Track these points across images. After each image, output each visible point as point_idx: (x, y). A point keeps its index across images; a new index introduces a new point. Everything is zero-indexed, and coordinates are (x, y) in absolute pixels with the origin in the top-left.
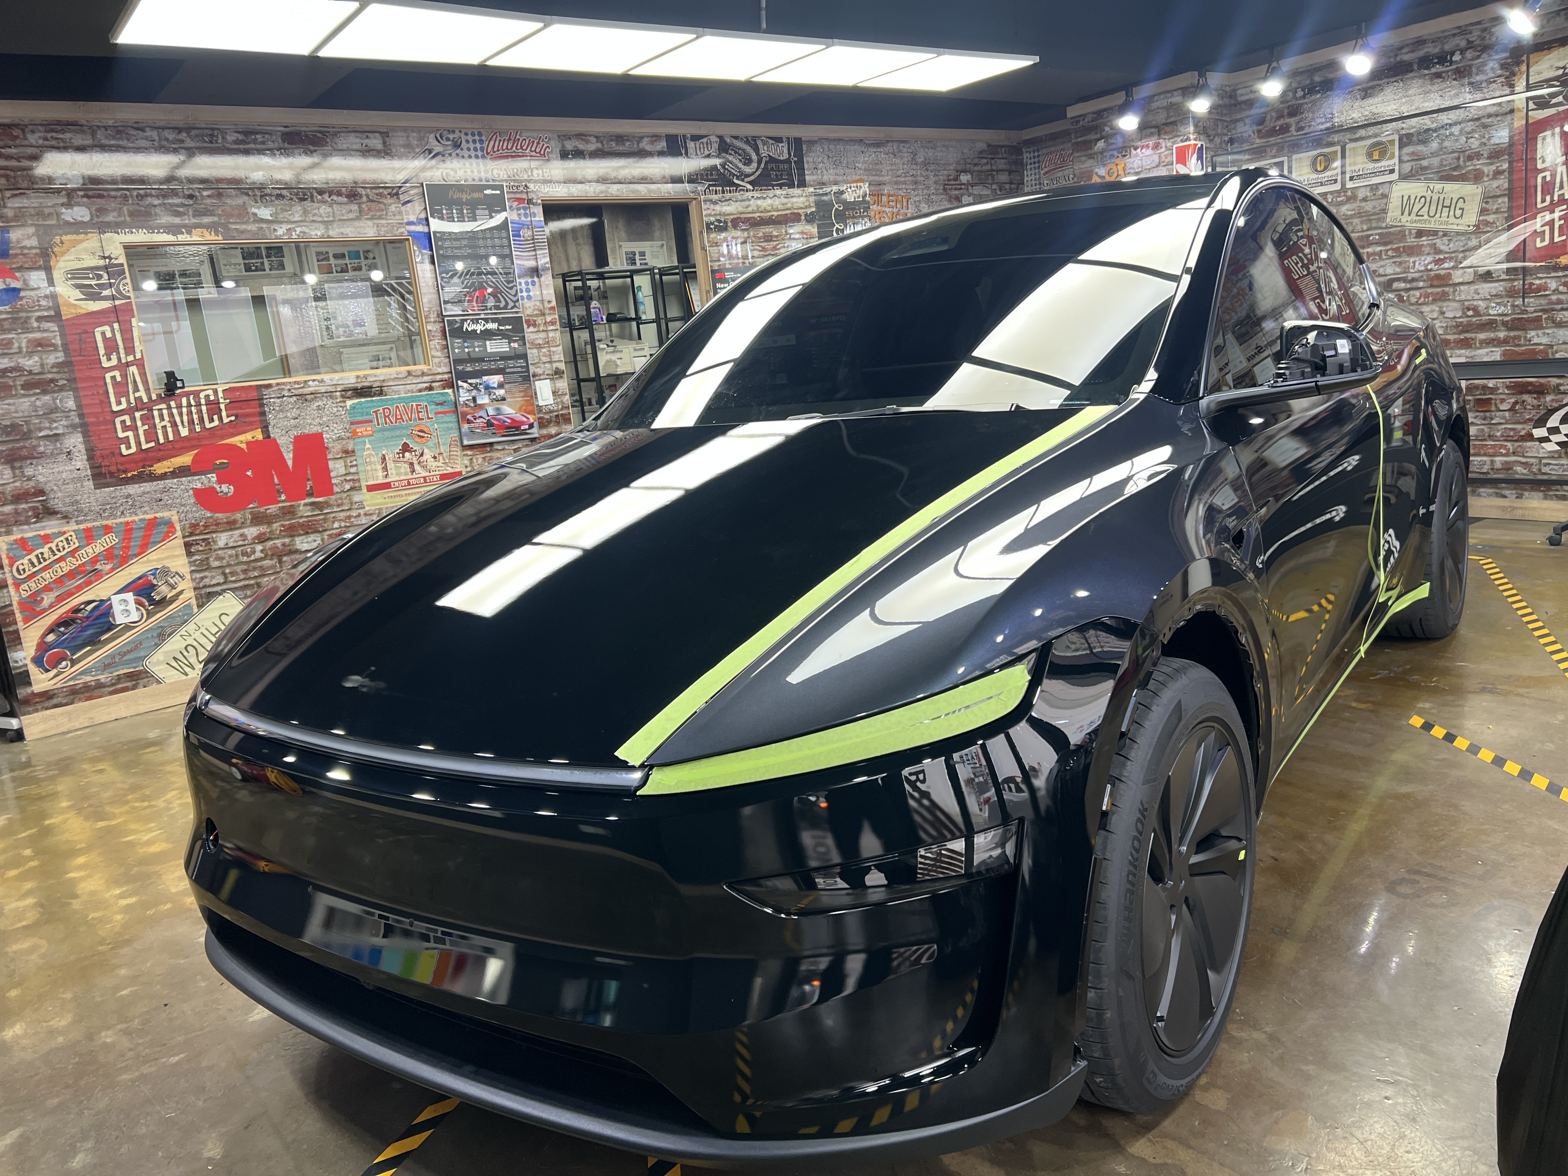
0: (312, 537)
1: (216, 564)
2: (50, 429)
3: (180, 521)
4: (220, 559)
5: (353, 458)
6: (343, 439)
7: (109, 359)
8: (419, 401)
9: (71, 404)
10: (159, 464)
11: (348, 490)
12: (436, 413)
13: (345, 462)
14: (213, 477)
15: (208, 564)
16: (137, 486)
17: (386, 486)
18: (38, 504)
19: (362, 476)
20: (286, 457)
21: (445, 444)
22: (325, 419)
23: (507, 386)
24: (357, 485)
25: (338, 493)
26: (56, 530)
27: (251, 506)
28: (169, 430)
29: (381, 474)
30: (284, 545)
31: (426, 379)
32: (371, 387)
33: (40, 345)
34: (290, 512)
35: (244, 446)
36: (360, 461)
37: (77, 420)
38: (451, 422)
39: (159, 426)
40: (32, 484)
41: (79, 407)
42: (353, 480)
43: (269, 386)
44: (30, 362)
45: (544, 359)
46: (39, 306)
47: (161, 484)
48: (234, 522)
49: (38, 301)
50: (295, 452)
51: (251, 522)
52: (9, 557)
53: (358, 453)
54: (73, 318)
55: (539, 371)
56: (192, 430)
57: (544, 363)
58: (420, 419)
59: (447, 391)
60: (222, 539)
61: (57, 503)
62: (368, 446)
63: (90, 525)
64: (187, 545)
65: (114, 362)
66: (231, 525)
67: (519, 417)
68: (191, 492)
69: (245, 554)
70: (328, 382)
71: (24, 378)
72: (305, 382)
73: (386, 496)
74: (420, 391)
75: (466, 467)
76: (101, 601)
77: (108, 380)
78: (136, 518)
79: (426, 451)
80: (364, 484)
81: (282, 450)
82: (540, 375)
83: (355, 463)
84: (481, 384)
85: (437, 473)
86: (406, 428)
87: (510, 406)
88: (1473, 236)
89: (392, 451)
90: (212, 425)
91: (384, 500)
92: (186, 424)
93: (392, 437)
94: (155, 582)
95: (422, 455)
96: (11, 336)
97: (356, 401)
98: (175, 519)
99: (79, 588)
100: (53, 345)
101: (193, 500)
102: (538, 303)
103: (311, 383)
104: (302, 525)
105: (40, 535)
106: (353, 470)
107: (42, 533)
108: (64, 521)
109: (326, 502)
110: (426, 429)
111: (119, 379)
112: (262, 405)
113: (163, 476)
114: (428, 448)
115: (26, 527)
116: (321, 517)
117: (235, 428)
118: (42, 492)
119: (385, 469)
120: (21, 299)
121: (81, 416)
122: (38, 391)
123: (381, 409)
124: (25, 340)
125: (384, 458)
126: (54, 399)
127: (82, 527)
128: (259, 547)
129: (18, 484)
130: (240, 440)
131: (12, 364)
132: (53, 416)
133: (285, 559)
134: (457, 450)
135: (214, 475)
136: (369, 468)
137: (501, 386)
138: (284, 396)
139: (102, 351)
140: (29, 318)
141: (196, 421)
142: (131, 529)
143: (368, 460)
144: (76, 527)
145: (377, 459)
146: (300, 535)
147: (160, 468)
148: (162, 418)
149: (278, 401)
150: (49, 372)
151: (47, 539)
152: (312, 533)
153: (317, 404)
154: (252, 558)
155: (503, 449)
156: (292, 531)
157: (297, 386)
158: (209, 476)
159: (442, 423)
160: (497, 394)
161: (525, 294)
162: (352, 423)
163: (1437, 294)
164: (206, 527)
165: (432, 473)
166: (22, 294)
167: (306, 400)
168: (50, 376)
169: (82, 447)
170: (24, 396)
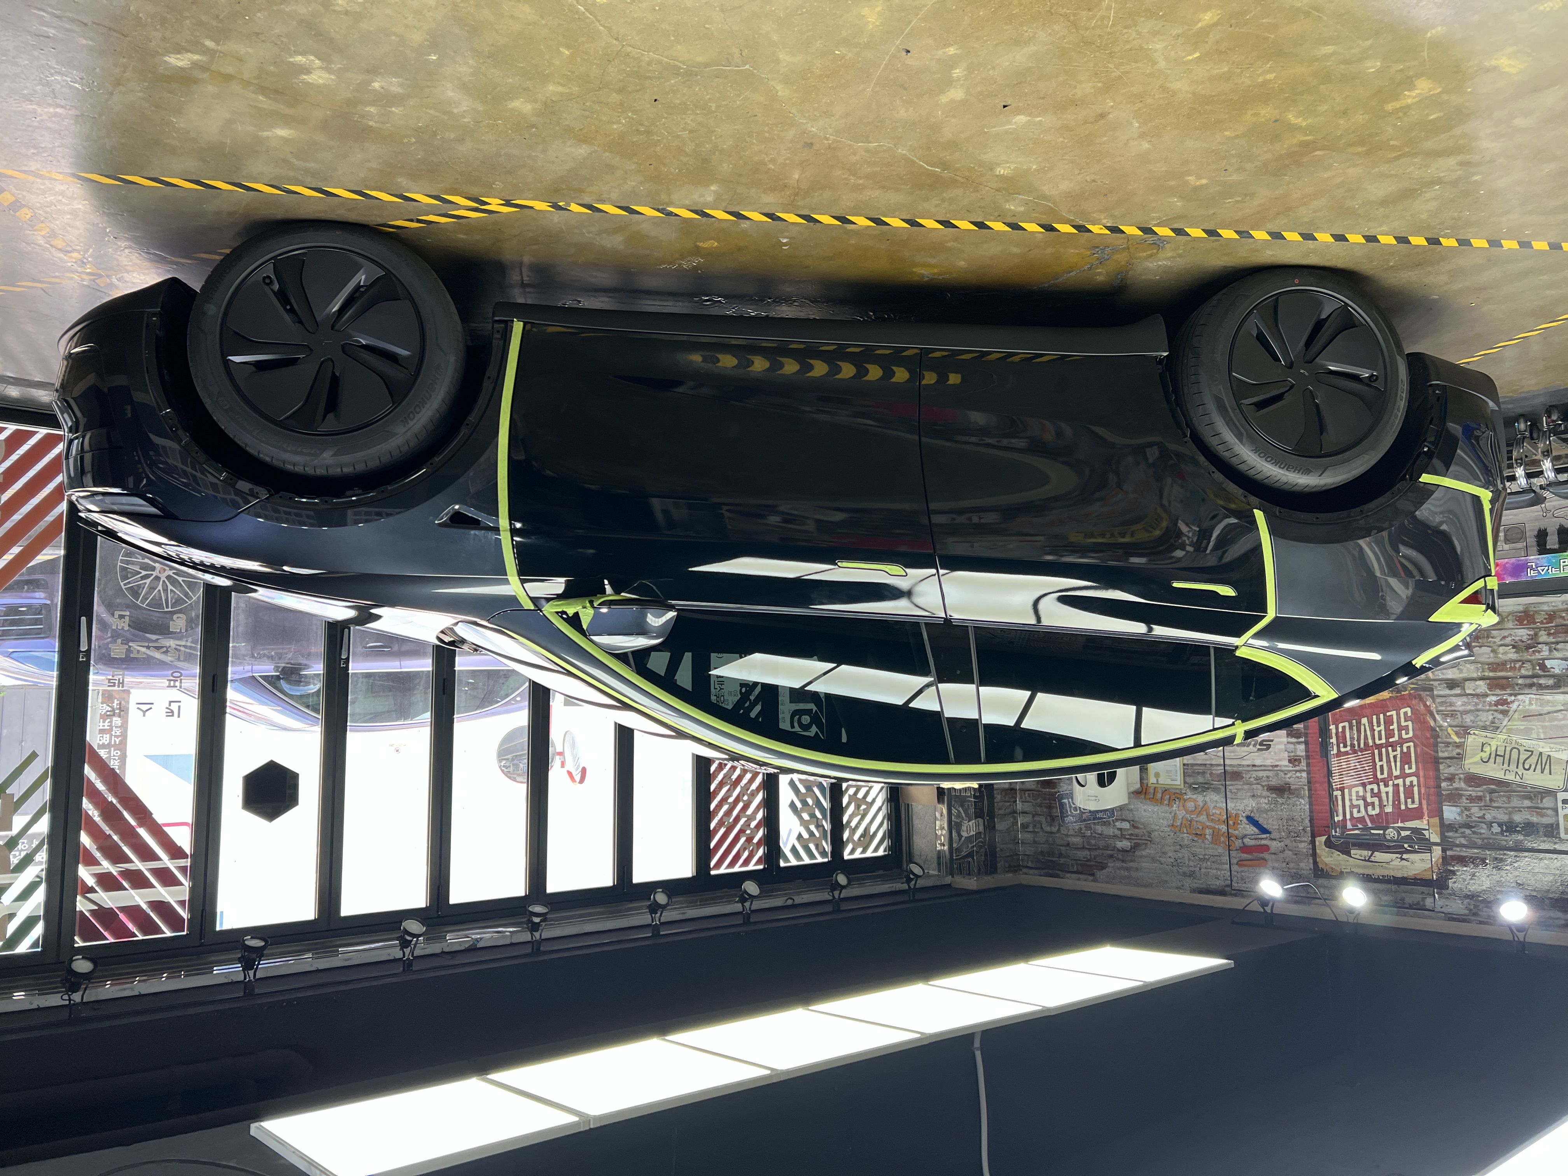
88: (1471, 724)
163: (1502, 671)
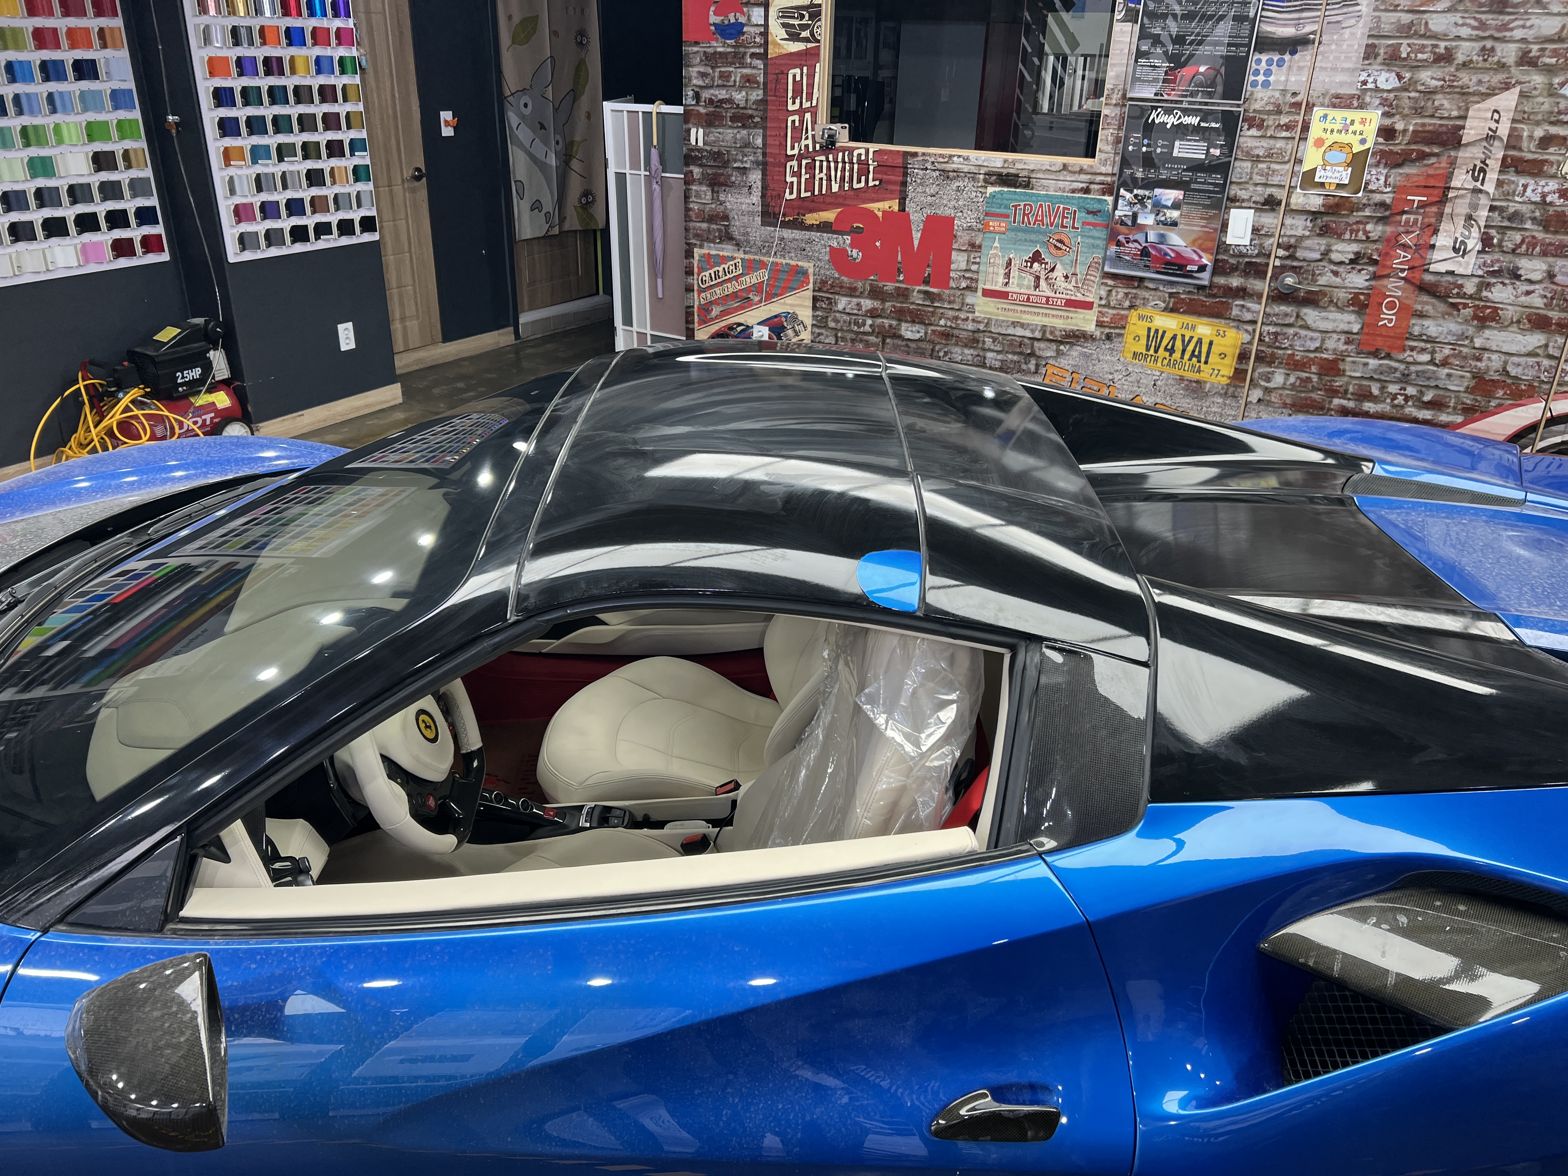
0: (917, 327)
1: (832, 324)
2: (742, 162)
3: (814, 275)
4: (836, 321)
5: (977, 254)
6: (973, 230)
7: (794, 103)
8: (1068, 203)
9: (759, 142)
10: (810, 215)
11: (964, 289)
12: (1084, 223)
13: (969, 257)
14: (848, 239)
15: (826, 322)
16: (790, 231)
17: (1003, 295)
18: (723, 228)
19: (981, 277)
20: (914, 236)
21: (1083, 264)
22: (960, 203)
23: (1185, 208)
24: (973, 285)
25: (952, 288)
26: (729, 254)
27: (872, 278)
28: (824, 182)
29: (1001, 279)
30: (890, 326)
31: (1084, 177)
32: (1017, 176)
33: (748, 81)
34: (903, 294)
35: (880, 214)
36: (983, 259)
37: (761, 158)
38: (1099, 238)
39: (817, 178)
40: (722, 208)
41: (765, 144)
42: (971, 279)
43: (915, 154)
44: (739, 97)
45: (1257, 179)
46: (755, 42)
47: (807, 235)
48: (855, 289)
49: (755, 38)
50: (924, 232)
51: (869, 294)
52: (698, 267)
53: (983, 250)
54: (776, 58)
55: (1243, 194)
56: (841, 187)
57: (1256, 185)
58: (1063, 226)
59: (1106, 198)
60: (842, 303)
61: (736, 233)
62: (996, 244)
63: (752, 257)
64: (815, 299)
65: (797, 106)
66: (852, 292)
67: (1189, 253)
68: (828, 249)
69: (856, 323)
70: (973, 161)
71: (733, 111)
72: (951, 156)
73: (1000, 306)
74: (1073, 191)
75: (1101, 299)
76: (748, 326)
77: (789, 124)
78: (784, 262)
79: (1058, 266)
80: (981, 286)
81: (913, 227)
82: (1243, 201)
83: (978, 260)
84: (1149, 198)
85: (1064, 296)
86: (1044, 233)
87: (1181, 235)
89: (1020, 257)
90: (859, 186)
91: (996, 311)
92: (838, 180)
93: (1026, 240)
94: (785, 324)
95: (1053, 270)
96: (731, 69)
97: (998, 189)
98: (811, 271)
99: (736, 309)
100: (758, 83)
101: (827, 258)
102: (1277, 94)
103: (955, 159)
104: (910, 312)
105: (718, 255)
106: (974, 267)
107: (721, 253)
108: (736, 248)
109: (939, 295)
110: (1066, 241)
111: (797, 124)
112: (905, 174)
113: (810, 228)
114: (1063, 264)
115: (712, 245)
116: (931, 309)
117: (877, 194)
118: (726, 218)
119: (1007, 275)
120: (744, 34)
121: (764, 154)
122: (740, 124)
123: (1022, 204)
124: (739, 75)
125: (1009, 263)
126: (749, 135)
127: (747, 257)
128: (869, 322)
129: (713, 206)
130: (878, 207)
131: (727, 96)
132: (746, 150)
133: (888, 340)
134: (1096, 277)
135: (849, 238)
136: (991, 270)
137: (1176, 206)
138: (926, 169)
139: (790, 94)
140: (745, 53)
141: (847, 179)
142: (779, 271)
143: (992, 261)
144: (742, 256)
145: (1002, 262)
146: (906, 321)
147: (811, 219)
148: (821, 171)
149: (921, 172)
150: (750, 108)
151: (724, 260)
152: (919, 323)
153: (957, 184)
154: (862, 330)
155: (1155, 289)
156: (901, 315)
157: (941, 160)
158: (845, 237)
159: (1088, 237)
160: (1168, 215)
161: (1261, 78)
162: (987, 214)
164: (832, 286)
165: (1058, 295)
166: (745, 29)
167: (948, 178)
168: (750, 112)
169: (759, 184)
170: (731, 127)
